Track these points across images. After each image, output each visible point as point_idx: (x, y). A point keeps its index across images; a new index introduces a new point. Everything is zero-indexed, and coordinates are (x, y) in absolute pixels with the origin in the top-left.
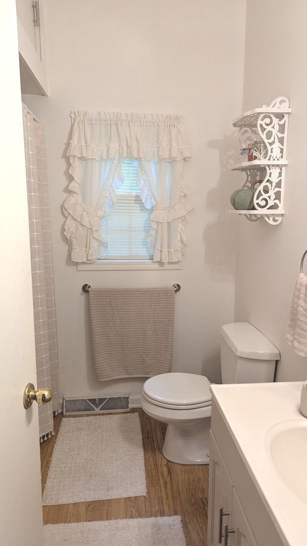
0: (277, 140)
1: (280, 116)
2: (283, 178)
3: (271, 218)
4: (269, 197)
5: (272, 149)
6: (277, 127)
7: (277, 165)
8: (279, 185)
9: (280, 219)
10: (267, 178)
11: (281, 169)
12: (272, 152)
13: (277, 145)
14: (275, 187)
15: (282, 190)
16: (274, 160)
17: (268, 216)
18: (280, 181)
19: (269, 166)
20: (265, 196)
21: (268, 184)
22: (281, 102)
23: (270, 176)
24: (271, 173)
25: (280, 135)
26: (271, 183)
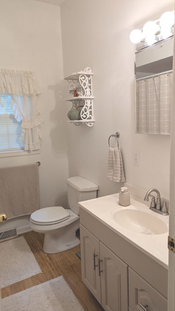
0: (88, 87)
1: (88, 76)
2: (92, 104)
3: (89, 124)
4: (87, 114)
5: (86, 91)
6: (88, 81)
7: (89, 99)
8: (91, 108)
9: (93, 124)
10: (86, 104)
11: (91, 101)
12: (86, 92)
13: (88, 89)
14: (89, 109)
15: (92, 110)
16: (88, 96)
17: (87, 122)
18: (91, 106)
19: (86, 99)
20: (85, 113)
21: (86, 107)
22: (89, 70)
23: (87, 104)
24: (87, 102)
25: (89, 85)
26: (87, 107)
